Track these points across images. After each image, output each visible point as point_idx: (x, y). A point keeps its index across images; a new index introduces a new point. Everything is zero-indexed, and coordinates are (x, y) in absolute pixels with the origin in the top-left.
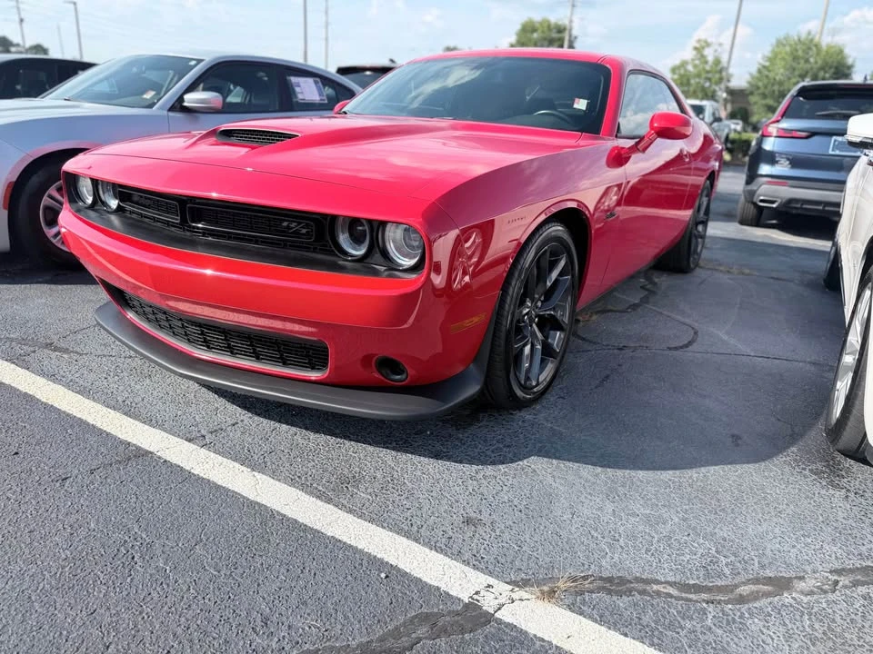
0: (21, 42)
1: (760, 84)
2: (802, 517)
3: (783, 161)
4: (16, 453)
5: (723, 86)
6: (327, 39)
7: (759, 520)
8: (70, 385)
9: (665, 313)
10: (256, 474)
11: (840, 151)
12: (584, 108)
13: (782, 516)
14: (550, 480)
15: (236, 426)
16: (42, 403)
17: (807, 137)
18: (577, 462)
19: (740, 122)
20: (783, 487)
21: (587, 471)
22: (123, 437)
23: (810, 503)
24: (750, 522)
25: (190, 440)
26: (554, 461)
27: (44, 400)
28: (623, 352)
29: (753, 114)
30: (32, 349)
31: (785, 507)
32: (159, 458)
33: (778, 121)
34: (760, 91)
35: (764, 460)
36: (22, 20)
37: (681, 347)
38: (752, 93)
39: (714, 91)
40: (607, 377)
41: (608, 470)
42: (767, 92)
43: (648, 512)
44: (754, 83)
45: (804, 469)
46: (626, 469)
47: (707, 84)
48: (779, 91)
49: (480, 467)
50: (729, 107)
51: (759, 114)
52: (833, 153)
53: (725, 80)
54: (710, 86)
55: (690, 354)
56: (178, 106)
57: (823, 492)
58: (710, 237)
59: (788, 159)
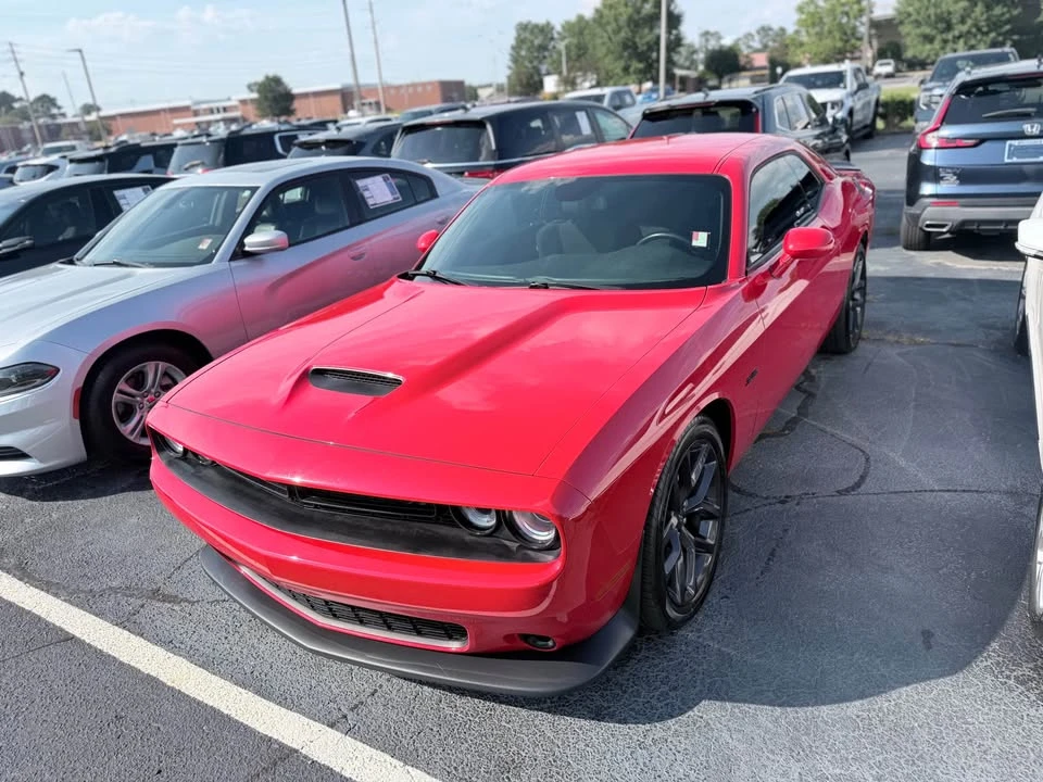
0: (24, 96)
1: (911, 9)
2: (1010, 756)
3: (949, 176)
4: (159, 772)
5: (864, 19)
6: (376, 42)
7: (962, 768)
8: (193, 656)
9: (828, 429)
10: (410, 769)
11: (1018, 157)
12: (705, 245)
13: (988, 758)
14: (726, 735)
15: (376, 695)
16: (169, 688)
17: (975, 146)
18: (753, 703)
19: (892, 61)
20: (986, 710)
21: (765, 714)
22: (262, 729)
23: (1018, 733)
24: (952, 771)
25: (332, 726)
26: (728, 705)
27: (169, 684)
28: (787, 506)
29: (906, 48)
30: (140, 602)
31: (989, 742)
32: (306, 757)
33: (936, 129)
34: (913, 18)
35: (961, 669)
36: (22, 74)
37: (853, 488)
38: (901, 23)
39: (854, 28)
40: (772, 554)
41: (789, 709)
42: (920, 19)
43: (838, 771)
44: (902, 10)
45: (1008, 677)
46: (808, 705)
47: (845, 20)
48: (936, 15)
49: (648, 726)
50: (875, 43)
51: (914, 46)
52: (1010, 161)
53: (867, 11)
54: (848, 22)
55: (864, 498)
56: (240, 253)
57: (1032, 712)
58: (871, 277)
59: (955, 174)
